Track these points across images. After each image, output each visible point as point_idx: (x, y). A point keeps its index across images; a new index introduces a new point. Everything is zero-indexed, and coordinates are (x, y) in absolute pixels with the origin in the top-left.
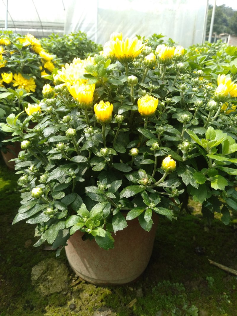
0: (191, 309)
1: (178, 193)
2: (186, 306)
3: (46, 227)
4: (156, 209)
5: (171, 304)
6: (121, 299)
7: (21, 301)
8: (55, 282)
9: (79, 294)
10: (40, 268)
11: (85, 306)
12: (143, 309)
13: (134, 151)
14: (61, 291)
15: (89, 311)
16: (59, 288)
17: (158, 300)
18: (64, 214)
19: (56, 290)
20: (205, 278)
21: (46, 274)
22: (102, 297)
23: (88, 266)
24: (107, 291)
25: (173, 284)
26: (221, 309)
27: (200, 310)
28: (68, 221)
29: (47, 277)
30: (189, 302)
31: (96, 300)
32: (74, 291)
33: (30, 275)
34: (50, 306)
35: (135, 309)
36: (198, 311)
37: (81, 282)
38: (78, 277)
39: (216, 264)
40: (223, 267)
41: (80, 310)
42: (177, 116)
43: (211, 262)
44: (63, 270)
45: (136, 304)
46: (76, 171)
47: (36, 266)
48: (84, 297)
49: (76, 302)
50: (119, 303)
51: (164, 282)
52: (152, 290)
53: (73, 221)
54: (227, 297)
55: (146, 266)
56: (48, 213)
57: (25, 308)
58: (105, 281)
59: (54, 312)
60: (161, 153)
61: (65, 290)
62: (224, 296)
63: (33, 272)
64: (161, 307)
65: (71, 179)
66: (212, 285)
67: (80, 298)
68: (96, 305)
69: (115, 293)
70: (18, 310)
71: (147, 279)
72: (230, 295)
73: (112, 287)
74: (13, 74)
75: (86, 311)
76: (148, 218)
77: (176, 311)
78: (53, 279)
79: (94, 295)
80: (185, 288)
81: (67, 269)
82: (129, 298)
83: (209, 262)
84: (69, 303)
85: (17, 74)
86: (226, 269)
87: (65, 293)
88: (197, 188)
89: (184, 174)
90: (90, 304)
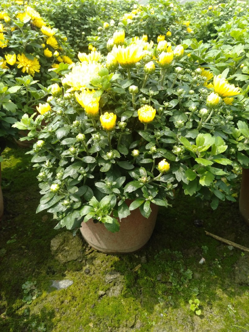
0: (186, 272)
1: (172, 186)
2: (182, 270)
3: (64, 215)
4: (153, 201)
5: (170, 269)
6: (128, 265)
7: (44, 267)
8: (71, 252)
9: (93, 261)
10: (58, 241)
11: (98, 270)
12: (146, 272)
13: (136, 152)
14: (77, 259)
15: (101, 275)
16: (75, 256)
17: (159, 265)
18: (78, 205)
19: (73, 259)
20: (200, 247)
21: (63, 246)
22: (112, 263)
23: (99, 239)
24: (116, 259)
25: (172, 252)
26: (212, 272)
27: (195, 273)
28: (82, 210)
29: (64, 248)
30: (185, 267)
31: (106, 265)
32: (87, 258)
33: (49, 246)
34: (69, 271)
35: (139, 272)
36: (192, 274)
37: (93, 251)
38: (91, 247)
39: (211, 234)
40: (217, 237)
41: (94, 274)
42: (174, 119)
43: (207, 233)
44: (78, 242)
45: (141, 268)
46: (87, 170)
47: (54, 239)
48: (97, 263)
49: (90, 268)
50: (126, 268)
51: (165, 250)
52: (154, 257)
53: (86, 210)
54: (218, 262)
55: (149, 237)
56: (65, 204)
57: (48, 273)
58: (114, 250)
59: (73, 276)
60: (158, 156)
61: (80, 258)
62: (216, 262)
63: (52, 244)
64: (162, 271)
65: (83, 177)
66: (206, 252)
67: (93, 264)
68: (107, 270)
69: (123, 260)
70: (42, 275)
71: (150, 248)
72: (221, 261)
73: (121, 255)
74: (17, 55)
75: (99, 275)
76: (147, 208)
77: (174, 274)
78: (70, 249)
79: (105, 261)
80: (183, 255)
81: (81, 240)
82: (135, 264)
83: (206, 233)
84: (84, 268)
85: (21, 55)
86: (220, 239)
87: (80, 260)
88: (188, 184)
89: (177, 172)
90: (102, 269)
